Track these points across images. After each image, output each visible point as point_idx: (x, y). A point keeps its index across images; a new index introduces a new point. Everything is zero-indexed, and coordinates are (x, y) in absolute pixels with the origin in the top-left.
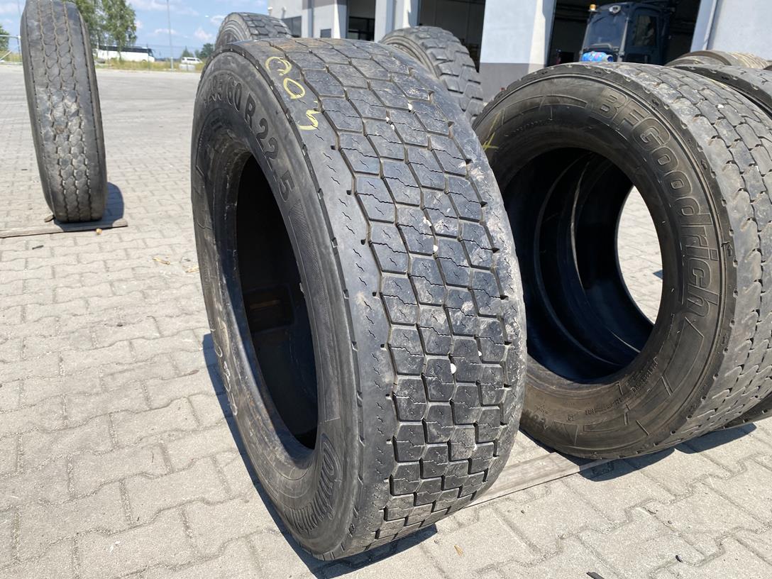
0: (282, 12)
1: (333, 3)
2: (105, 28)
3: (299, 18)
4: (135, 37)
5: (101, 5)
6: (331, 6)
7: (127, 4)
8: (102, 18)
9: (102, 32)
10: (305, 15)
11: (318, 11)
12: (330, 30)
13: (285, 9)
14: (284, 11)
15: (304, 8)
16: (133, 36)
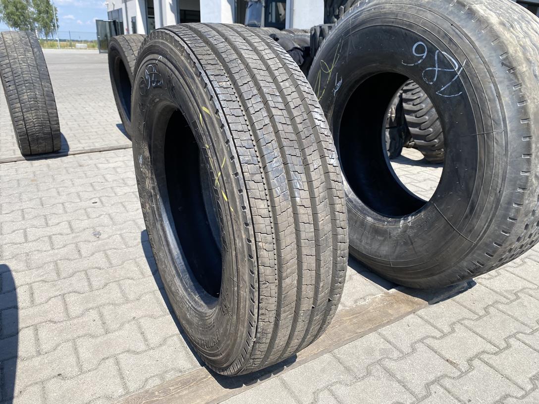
2: (35, 20)
3: (121, 9)
4: (58, 27)
5: (32, 4)
7: (51, 3)
8: (33, 13)
9: (33, 22)
11: (128, 4)
12: (135, 17)
14: (114, 5)
16: (56, 25)
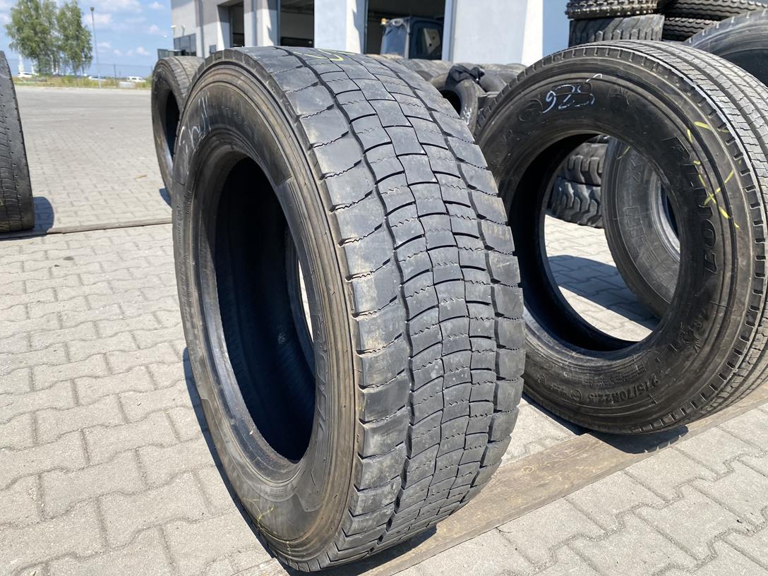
0: (182, 30)
1: (216, 21)
2: (60, 48)
3: (194, 35)
4: (91, 58)
5: (57, 27)
6: (214, 24)
7: (83, 25)
8: (58, 39)
9: (57, 52)
10: (197, 31)
11: (206, 27)
12: (215, 46)
13: (184, 26)
14: (184, 29)
15: (197, 26)
16: (89, 55)
